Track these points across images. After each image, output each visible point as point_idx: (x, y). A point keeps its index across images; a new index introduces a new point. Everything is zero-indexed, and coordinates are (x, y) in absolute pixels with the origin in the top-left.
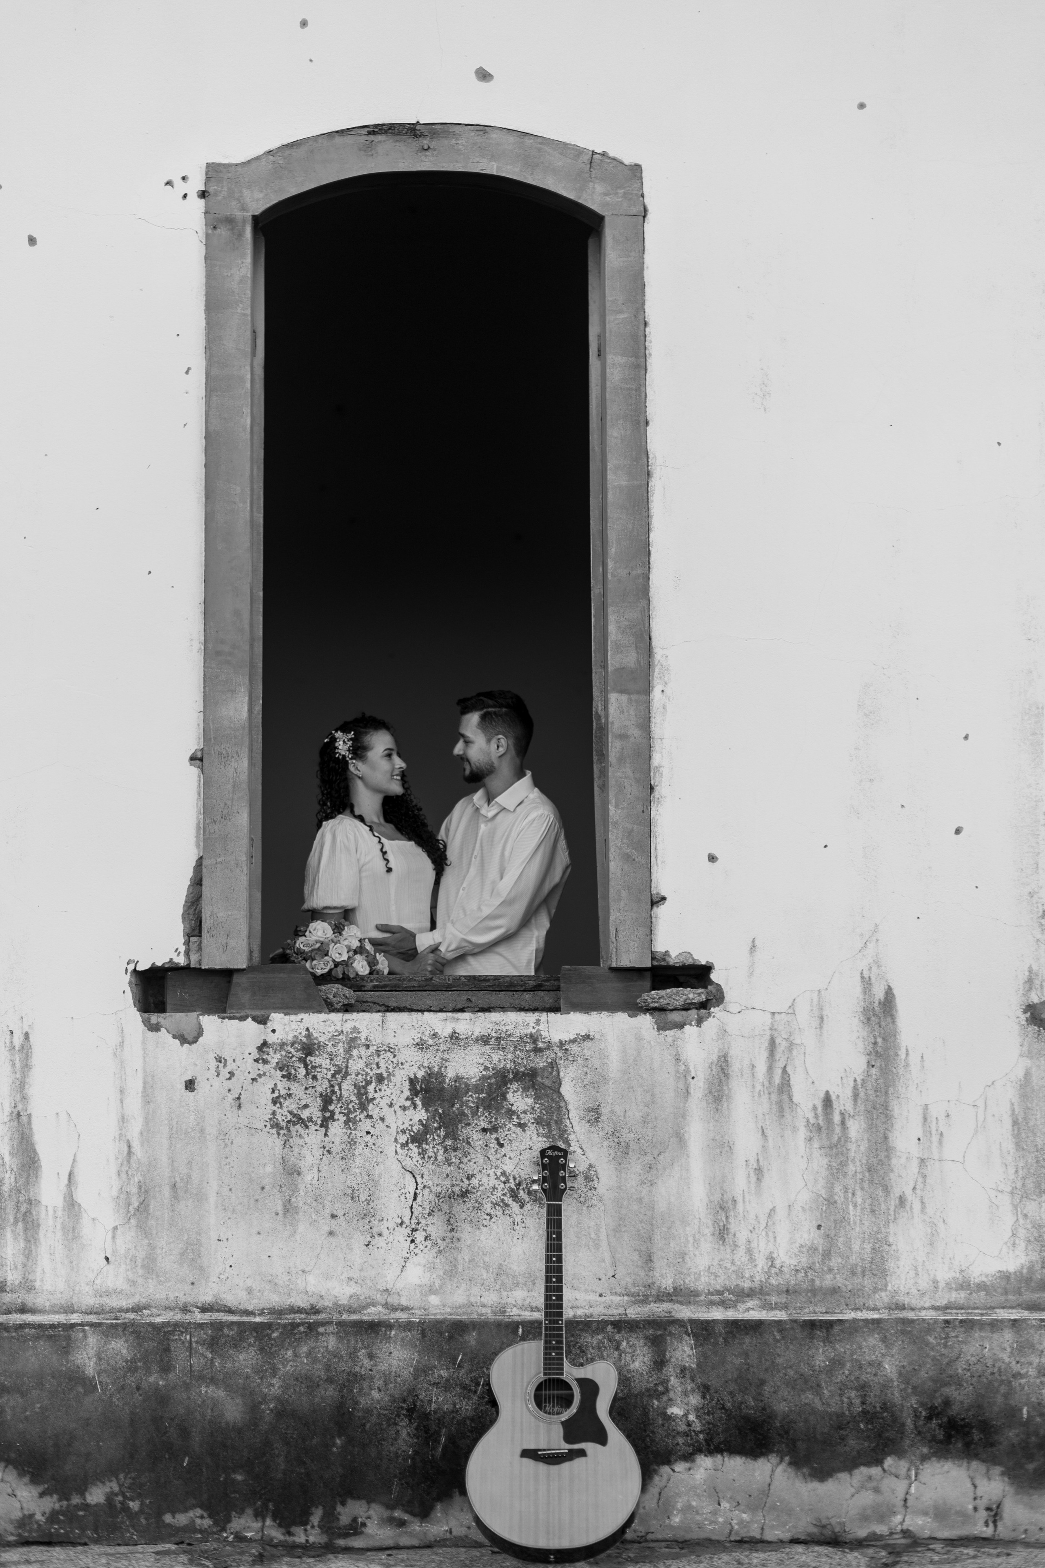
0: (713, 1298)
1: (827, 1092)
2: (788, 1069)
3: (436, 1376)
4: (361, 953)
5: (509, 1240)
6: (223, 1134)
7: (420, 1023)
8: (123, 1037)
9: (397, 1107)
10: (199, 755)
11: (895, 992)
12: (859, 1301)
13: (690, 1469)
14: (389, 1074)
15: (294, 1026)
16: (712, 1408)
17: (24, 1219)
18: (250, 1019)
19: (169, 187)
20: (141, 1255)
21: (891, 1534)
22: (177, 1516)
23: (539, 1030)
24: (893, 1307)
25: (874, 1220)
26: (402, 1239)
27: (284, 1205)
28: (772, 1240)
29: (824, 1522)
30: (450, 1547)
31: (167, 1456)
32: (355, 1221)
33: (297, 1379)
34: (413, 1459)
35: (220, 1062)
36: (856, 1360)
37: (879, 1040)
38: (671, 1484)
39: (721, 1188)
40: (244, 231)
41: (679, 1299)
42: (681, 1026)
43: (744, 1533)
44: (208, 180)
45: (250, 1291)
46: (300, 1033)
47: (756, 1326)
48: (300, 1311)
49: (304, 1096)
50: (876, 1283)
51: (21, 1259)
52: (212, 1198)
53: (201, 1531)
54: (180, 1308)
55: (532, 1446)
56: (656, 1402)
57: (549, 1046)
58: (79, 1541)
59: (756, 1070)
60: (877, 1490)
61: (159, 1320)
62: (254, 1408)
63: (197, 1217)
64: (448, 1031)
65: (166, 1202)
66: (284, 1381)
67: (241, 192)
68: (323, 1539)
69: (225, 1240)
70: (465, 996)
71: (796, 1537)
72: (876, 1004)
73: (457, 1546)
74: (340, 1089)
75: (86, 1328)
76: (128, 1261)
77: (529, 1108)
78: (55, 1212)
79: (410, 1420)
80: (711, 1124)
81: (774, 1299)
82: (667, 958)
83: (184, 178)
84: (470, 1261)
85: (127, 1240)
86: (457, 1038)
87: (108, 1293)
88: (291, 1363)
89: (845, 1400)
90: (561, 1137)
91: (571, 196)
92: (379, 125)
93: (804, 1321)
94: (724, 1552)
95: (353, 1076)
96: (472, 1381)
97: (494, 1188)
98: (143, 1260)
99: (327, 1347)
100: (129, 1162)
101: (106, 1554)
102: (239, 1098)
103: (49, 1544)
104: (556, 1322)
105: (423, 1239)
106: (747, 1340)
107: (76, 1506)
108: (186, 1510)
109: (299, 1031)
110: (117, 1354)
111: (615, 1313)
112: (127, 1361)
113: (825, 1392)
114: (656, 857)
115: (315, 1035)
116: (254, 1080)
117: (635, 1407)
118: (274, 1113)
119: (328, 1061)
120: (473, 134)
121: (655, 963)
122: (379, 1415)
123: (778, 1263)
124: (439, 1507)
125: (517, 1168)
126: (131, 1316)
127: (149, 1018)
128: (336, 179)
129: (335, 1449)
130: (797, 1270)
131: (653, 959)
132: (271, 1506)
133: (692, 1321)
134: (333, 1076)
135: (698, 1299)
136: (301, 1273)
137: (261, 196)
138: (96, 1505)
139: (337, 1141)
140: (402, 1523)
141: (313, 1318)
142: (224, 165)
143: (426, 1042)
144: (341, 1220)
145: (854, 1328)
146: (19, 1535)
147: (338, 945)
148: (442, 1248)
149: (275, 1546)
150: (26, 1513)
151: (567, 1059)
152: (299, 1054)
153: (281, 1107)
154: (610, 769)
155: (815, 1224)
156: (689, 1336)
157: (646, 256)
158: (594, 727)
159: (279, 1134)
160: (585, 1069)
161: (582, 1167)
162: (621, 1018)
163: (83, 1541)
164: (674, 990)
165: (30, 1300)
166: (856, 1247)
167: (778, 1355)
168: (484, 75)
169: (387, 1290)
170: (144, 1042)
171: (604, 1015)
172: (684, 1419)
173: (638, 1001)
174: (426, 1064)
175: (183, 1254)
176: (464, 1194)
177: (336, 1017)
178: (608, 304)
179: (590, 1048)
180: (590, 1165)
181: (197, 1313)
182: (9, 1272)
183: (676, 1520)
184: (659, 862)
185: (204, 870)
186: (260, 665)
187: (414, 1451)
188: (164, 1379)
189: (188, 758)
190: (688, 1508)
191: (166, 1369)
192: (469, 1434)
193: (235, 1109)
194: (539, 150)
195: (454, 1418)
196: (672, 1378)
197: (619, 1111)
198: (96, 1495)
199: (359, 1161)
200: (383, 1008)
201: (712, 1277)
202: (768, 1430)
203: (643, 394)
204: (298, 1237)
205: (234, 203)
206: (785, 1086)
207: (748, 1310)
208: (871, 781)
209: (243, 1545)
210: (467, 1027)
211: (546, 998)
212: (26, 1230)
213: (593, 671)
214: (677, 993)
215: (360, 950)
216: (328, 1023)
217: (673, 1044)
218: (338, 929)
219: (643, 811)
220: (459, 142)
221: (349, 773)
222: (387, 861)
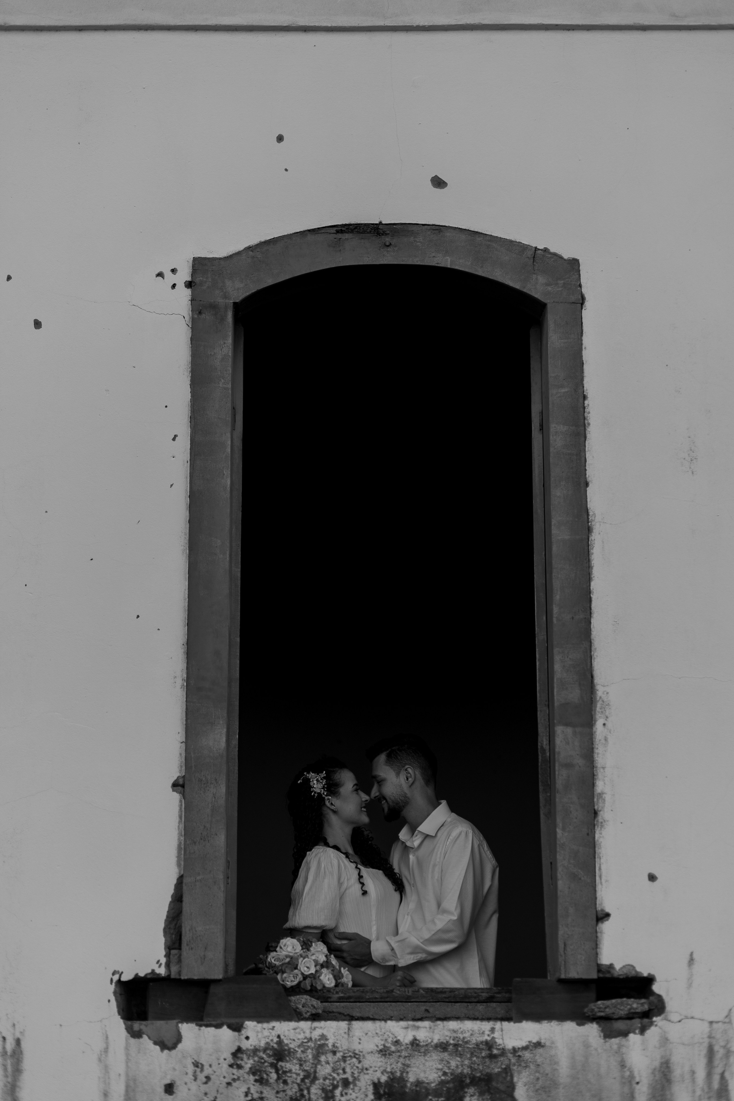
2: (727, 1075)
4: (327, 967)
7: (383, 1031)
8: (107, 1043)
10: (181, 782)
14: (355, 1079)
15: (266, 1033)
18: (225, 1027)
19: (160, 278)
23: (493, 1038)
35: (197, 1067)
40: (226, 316)
42: (625, 1034)
44: (194, 271)
46: (272, 1040)
57: (503, 1052)
59: (696, 1075)
64: (409, 1038)
67: (224, 282)
70: (423, 1007)
74: (309, 1093)
82: (612, 971)
83: (173, 271)
86: (418, 1045)
91: (517, 286)
92: (346, 225)
95: (321, 1081)
109: (271, 1038)
114: (600, 877)
115: (286, 1041)
116: (229, 1084)
119: (297, 1067)
120: (429, 233)
121: (601, 975)
127: (132, 1026)
128: (308, 271)
131: (599, 971)
134: (303, 1080)
137: (242, 285)
142: (209, 259)
143: (388, 1048)
147: (306, 959)
151: (520, 1065)
152: (271, 1060)
154: (557, 795)
157: (584, 337)
158: (540, 760)
160: (537, 1074)
162: (570, 1026)
164: (619, 1000)
168: (439, 183)
170: (127, 1048)
171: (554, 1024)
173: (586, 1010)
174: (389, 1070)
177: (305, 1025)
178: (550, 380)
179: (541, 1055)
184: (603, 881)
185: (185, 888)
186: (237, 703)
189: (171, 785)
194: (488, 246)
200: (348, 1017)
203: (583, 459)
205: (217, 292)
206: (724, 1091)
210: (427, 1034)
211: (498, 1009)
213: (539, 709)
214: (622, 1004)
215: (326, 965)
216: (298, 1031)
217: (618, 1052)
218: (306, 946)
219: (588, 834)
220: (416, 239)
221: (325, 809)
222: (363, 884)
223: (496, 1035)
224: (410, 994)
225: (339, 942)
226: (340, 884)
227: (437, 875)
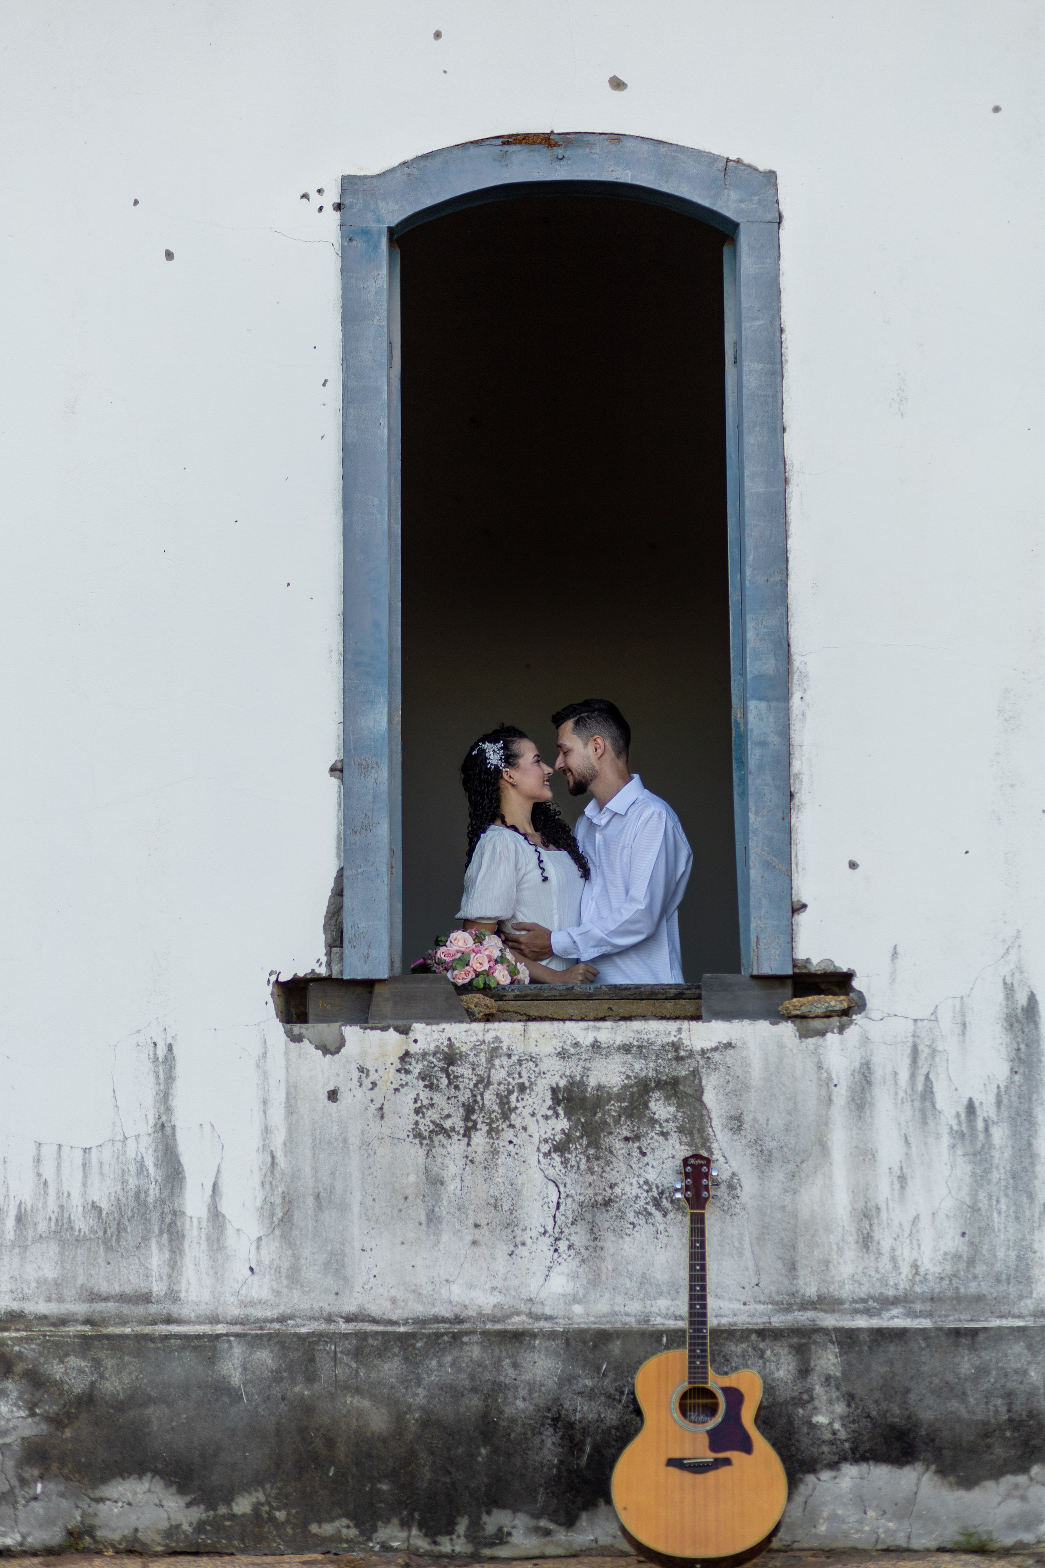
0: (858, 1306)
1: (970, 1100)
2: (931, 1076)
3: (580, 1385)
4: (502, 963)
5: (653, 1249)
6: (366, 1144)
7: (561, 1032)
8: (265, 1048)
9: (539, 1117)
10: (339, 766)
11: (1039, 997)
12: (1005, 1309)
13: (835, 1478)
14: (532, 1083)
15: (436, 1036)
16: (858, 1416)
17: (169, 1230)
18: (391, 1030)
19: (305, 200)
20: (286, 1265)
21: (1039, 1542)
22: (324, 1526)
23: (680, 1039)
24: (1039, 1314)
25: (1018, 1227)
26: (545, 1248)
27: (428, 1215)
28: (915, 1247)
29: (971, 1530)
30: (596, 1556)
31: (313, 1466)
32: (498, 1230)
33: (442, 1389)
34: (558, 1468)
35: (363, 1072)
36: (1002, 1368)
37: (1022, 1046)
38: (816, 1493)
39: (865, 1196)
40: (379, 243)
41: (824, 1307)
42: (822, 1033)
43: (890, 1542)
44: (343, 192)
45: (394, 1301)
46: (442, 1043)
47: (900, 1335)
48: (444, 1320)
49: (447, 1106)
50: (1021, 1291)
51: (166, 1270)
52: (356, 1209)
53: (347, 1541)
54: (325, 1319)
55: (677, 1455)
56: (801, 1411)
57: (691, 1054)
58: (226, 1551)
59: (899, 1077)
60: (1023, 1498)
61: (303, 1330)
62: (399, 1418)
63: (341, 1227)
64: (589, 1040)
65: (310, 1212)
66: (429, 1390)
67: (376, 204)
68: (469, 1549)
69: (369, 1250)
70: (606, 1005)
71: (943, 1545)
72: (1019, 1011)
73: (603, 1555)
74: (482, 1099)
75: (232, 1338)
76: (272, 1271)
77: (671, 1117)
78: (200, 1223)
79: (555, 1430)
80: (854, 1132)
81: (918, 1307)
82: (809, 966)
83: (319, 191)
84: (613, 1270)
85: (271, 1250)
86: (599, 1047)
87: (252, 1304)
88: (436, 1373)
89: (992, 1408)
90: (704, 1145)
91: (706, 203)
92: (513, 135)
93: (950, 1329)
94: (870, 1561)
95: (496, 1086)
96: (616, 1390)
97: (637, 1197)
98: (288, 1270)
99: (471, 1357)
100: (272, 1172)
101: (252, 1564)
102: (381, 1109)
103: (196, 1554)
104: (700, 1330)
105: (566, 1248)
106: (892, 1348)
107: (223, 1516)
108: (332, 1520)
109: (441, 1041)
110: (262, 1365)
111: (759, 1322)
112: (272, 1372)
113: (971, 1399)
114: (797, 865)
115: (457, 1045)
116: (396, 1090)
117: (780, 1416)
118: (417, 1123)
119: (470, 1071)
120: (607, 143)
121: (797, 971)
122: (524, 1425)
123: (922, 1271)
124: (584, 1516)
125: (660, 1177)
126: (276, 1326)
127: (291, 1029)
128: (471, 190)
129: (480, 1459)
130: (942, 1278)
131: (794, 966)
132: (417, 1515)
133: (836, 1330)
134: (475, 1085)
135: (842, 1307)
136: (444, 1282)
137: (397, 207)
138: (243, 1515)
139: (480, 1150)
140: (547, 1533)
141: (456, 1328)
142: (359, 177)
143: (567, 1050)
144: (485, 1230)
145: (999, 1335)
146: (167, 1545)
147: (479, 955)
148: (585, 1257)
149: (421, 1556)
150: (174, 1523)
151: (709, 1067)
152: (441, 1064)
153: (424, 1117)
154: (750, 777)
155: (959, 1231)
156: (833, 1343)
157: (782, 262)
158: (734, 735)
159: (421, 1144)
160: (727, 1077)
161: (725, 1176)
162: (763, 1026)
163: (229, 1551)
164: (816, 997)
165: (175, 1310)
166: (1000, 1254)
167: (924, 1363)
168: (617, 84)
169: (531, 1300)
170: (286, 1053)
171: (746, 1022)
172: (829, 1428)
173: (780, 1008)
174: (568, 1073)
175: (327, 1264)
176: (607, 1203)
177: (477, 1027)
178: (744, 311)
179: (732, 1057)
180: (733, 1174)
181: (341, 1323)
182: (154, 1282)
183: (822, 1528)
184: (800, 869)
185: (345, 881)
186: (399, 676)
187: (559, 1460)
188: (309, 1389)
189: (328, 769)
190: (834, 1517)
191: (311, 1379)
192: (614, 1443)
193: (378, 1119)
194: (674, 158)
195: (598, 1427)
196: (817, 1387)
197: (762, 1119)
198: (243, 1505)
199: (502, 1170)
200: (525, 1018)
201: (857, 1285)
202: (914, 1438)
203: (780, 401)
204: (441, 1247)
205: (370, 215)
206: (928, 1093)
207: (892, 1318)
208: (1012, 786)
209: (389, 1555)
210: (609, 1035)
211: (688, 1007)
212: (171, 1241)
213: (732, 678)
214: (819, 1001)
215: (501, 960)
216: (469, 1033)
217: (815, 1052)
218: (479, 939)
219: (783, 819)
220: (593, 151)
221: (502, 782)
222: (543, 869)
223: (683, 1035)
224: (592, 991)
225: (518, 933)
226: (517, 869)
227: (625, 859)
